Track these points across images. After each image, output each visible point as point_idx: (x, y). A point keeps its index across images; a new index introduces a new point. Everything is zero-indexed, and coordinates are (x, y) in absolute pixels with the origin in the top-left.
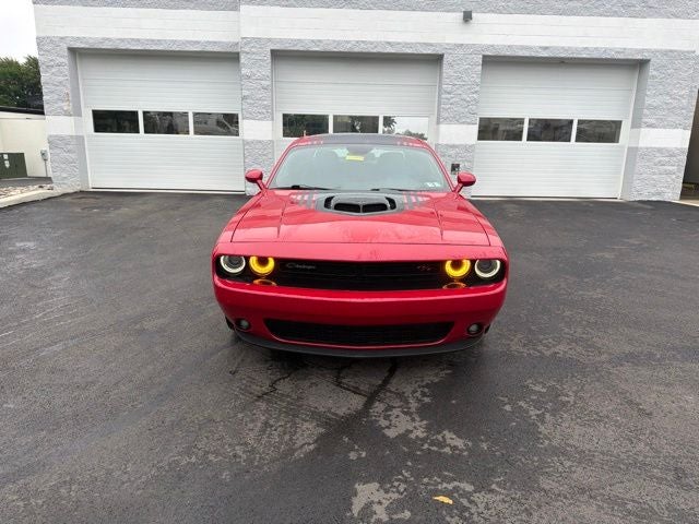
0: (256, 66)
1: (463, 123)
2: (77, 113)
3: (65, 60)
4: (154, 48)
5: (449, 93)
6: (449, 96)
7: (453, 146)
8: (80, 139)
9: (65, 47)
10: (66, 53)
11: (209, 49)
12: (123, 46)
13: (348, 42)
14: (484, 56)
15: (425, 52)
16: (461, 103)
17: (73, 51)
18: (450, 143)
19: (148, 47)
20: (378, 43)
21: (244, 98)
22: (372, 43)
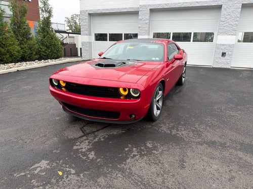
0: (144, 15)
1: (229, 35)
2: (90, 34)
3: (87, 18)
4: (112, 11)
5: (223, 22)
6: (223, 23)
7: (224, 45)
8: (90, 43)
9: (87, 13)
10: (87, 15)
11: (130, 10)
12: (103, 12)
13: (180, 3)
14: (243, 4)
15: (213, 5)
16: (230, 26)
17: (90, 15)
18: (222, 43)
19: (110, 11)
20: (192, 3)
21: (139, 27)
22: (189, 3)
